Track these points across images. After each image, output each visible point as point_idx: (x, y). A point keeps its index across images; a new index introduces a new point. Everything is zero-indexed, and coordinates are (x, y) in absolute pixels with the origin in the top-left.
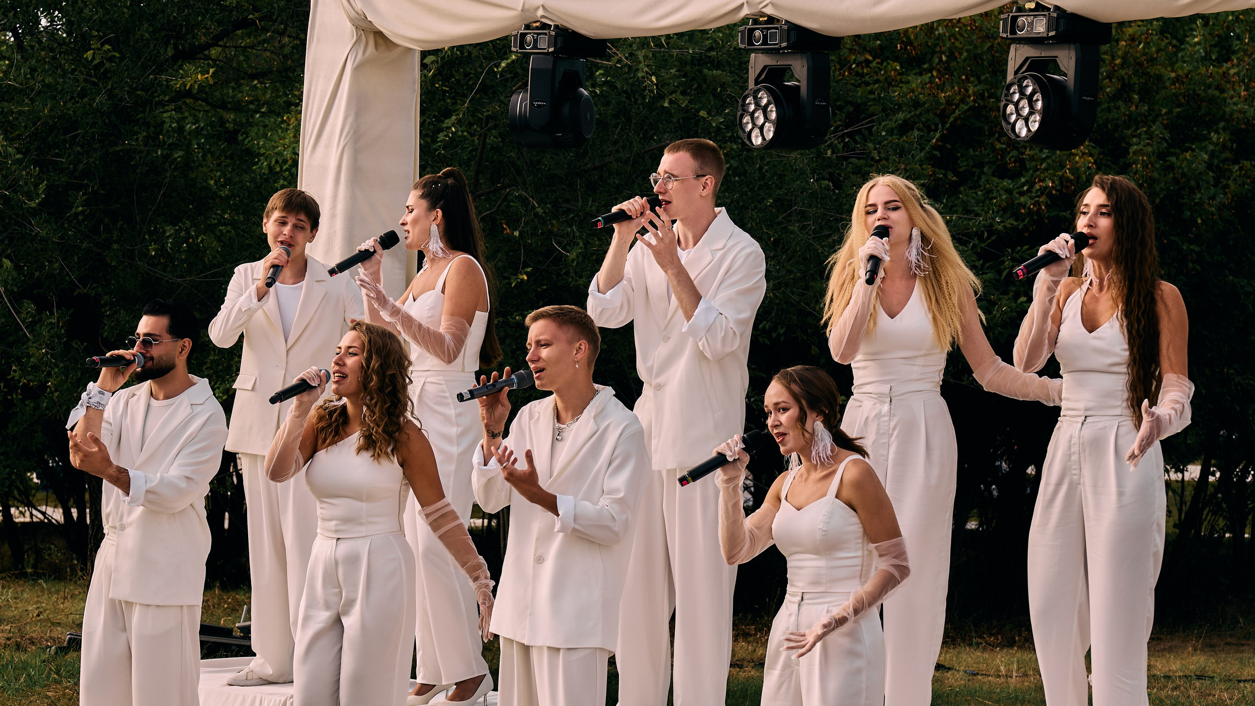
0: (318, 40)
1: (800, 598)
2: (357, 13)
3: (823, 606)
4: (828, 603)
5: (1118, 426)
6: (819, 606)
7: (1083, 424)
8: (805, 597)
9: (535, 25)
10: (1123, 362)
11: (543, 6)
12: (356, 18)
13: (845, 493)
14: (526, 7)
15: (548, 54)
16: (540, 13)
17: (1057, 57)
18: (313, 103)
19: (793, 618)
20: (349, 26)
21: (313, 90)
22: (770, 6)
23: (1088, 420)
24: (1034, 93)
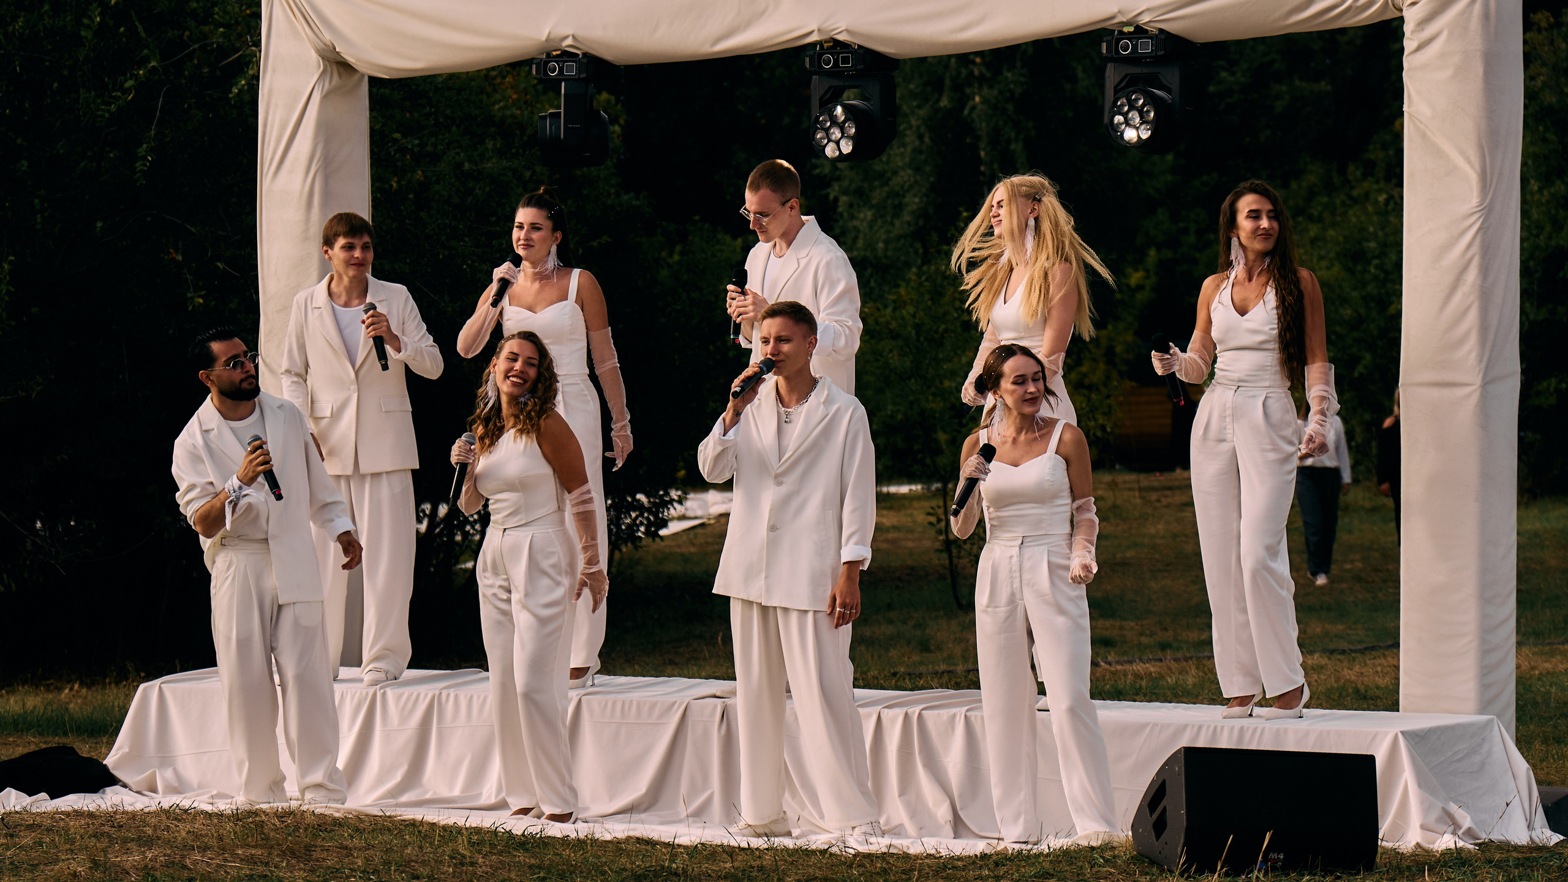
0: (274, 70)
1: (1020, 542)
2: (325, 44)
3: (1043, 547)
4: (1048, 544)
5: (1266, 397)
6: (1040, 547)
7: (1236, 391)
8: (1025, 541)
9: (554, 53)
10: (1272, 339)
11: (574, 37)
12: (323, 49)
13: (1063, 450)
14: (552, 36)
15: (579, 79)
16: (569, 41)
17: (1159, 73)
18: (271, 131)
19: (1015, 560)
20: (314, 55)
21: (270, 118)
22: (845, 33)
23: (1240, 389)
24: (1143, 105)
